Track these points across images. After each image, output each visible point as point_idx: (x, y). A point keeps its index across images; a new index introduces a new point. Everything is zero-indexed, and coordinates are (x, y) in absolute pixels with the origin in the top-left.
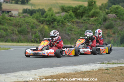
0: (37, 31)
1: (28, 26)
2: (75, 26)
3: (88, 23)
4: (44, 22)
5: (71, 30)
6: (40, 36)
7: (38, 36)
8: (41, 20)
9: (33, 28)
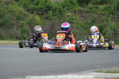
0: (25, 24)
1: (12, 16)
2: (77, 17)
3: (96, 13)
4: (34, 11)
7: (26, 31)
8: (31, 8)
9: (19, 19)
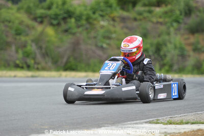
0: (29, 42)
1: (8, 29)
2: (118, 29)
4: (45, 19)
5: (109, 38)
6: (35, 53)
7: (31, 53)
8: (38, 15)
